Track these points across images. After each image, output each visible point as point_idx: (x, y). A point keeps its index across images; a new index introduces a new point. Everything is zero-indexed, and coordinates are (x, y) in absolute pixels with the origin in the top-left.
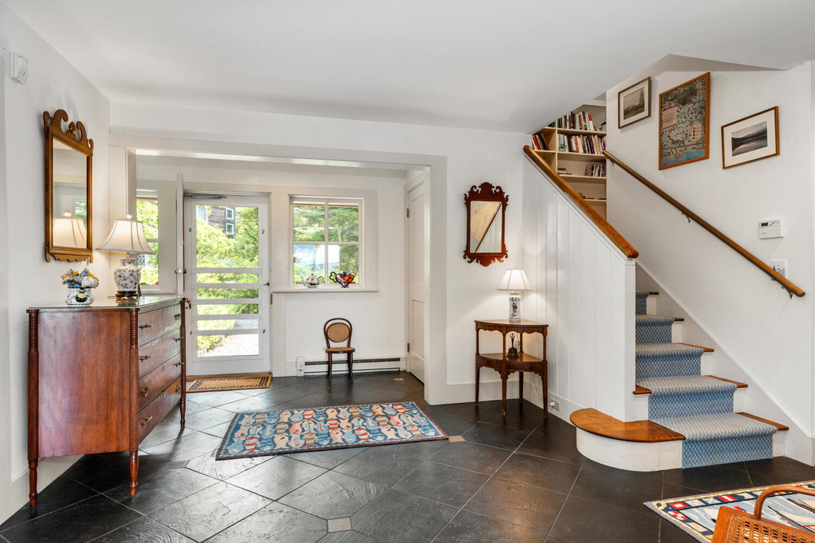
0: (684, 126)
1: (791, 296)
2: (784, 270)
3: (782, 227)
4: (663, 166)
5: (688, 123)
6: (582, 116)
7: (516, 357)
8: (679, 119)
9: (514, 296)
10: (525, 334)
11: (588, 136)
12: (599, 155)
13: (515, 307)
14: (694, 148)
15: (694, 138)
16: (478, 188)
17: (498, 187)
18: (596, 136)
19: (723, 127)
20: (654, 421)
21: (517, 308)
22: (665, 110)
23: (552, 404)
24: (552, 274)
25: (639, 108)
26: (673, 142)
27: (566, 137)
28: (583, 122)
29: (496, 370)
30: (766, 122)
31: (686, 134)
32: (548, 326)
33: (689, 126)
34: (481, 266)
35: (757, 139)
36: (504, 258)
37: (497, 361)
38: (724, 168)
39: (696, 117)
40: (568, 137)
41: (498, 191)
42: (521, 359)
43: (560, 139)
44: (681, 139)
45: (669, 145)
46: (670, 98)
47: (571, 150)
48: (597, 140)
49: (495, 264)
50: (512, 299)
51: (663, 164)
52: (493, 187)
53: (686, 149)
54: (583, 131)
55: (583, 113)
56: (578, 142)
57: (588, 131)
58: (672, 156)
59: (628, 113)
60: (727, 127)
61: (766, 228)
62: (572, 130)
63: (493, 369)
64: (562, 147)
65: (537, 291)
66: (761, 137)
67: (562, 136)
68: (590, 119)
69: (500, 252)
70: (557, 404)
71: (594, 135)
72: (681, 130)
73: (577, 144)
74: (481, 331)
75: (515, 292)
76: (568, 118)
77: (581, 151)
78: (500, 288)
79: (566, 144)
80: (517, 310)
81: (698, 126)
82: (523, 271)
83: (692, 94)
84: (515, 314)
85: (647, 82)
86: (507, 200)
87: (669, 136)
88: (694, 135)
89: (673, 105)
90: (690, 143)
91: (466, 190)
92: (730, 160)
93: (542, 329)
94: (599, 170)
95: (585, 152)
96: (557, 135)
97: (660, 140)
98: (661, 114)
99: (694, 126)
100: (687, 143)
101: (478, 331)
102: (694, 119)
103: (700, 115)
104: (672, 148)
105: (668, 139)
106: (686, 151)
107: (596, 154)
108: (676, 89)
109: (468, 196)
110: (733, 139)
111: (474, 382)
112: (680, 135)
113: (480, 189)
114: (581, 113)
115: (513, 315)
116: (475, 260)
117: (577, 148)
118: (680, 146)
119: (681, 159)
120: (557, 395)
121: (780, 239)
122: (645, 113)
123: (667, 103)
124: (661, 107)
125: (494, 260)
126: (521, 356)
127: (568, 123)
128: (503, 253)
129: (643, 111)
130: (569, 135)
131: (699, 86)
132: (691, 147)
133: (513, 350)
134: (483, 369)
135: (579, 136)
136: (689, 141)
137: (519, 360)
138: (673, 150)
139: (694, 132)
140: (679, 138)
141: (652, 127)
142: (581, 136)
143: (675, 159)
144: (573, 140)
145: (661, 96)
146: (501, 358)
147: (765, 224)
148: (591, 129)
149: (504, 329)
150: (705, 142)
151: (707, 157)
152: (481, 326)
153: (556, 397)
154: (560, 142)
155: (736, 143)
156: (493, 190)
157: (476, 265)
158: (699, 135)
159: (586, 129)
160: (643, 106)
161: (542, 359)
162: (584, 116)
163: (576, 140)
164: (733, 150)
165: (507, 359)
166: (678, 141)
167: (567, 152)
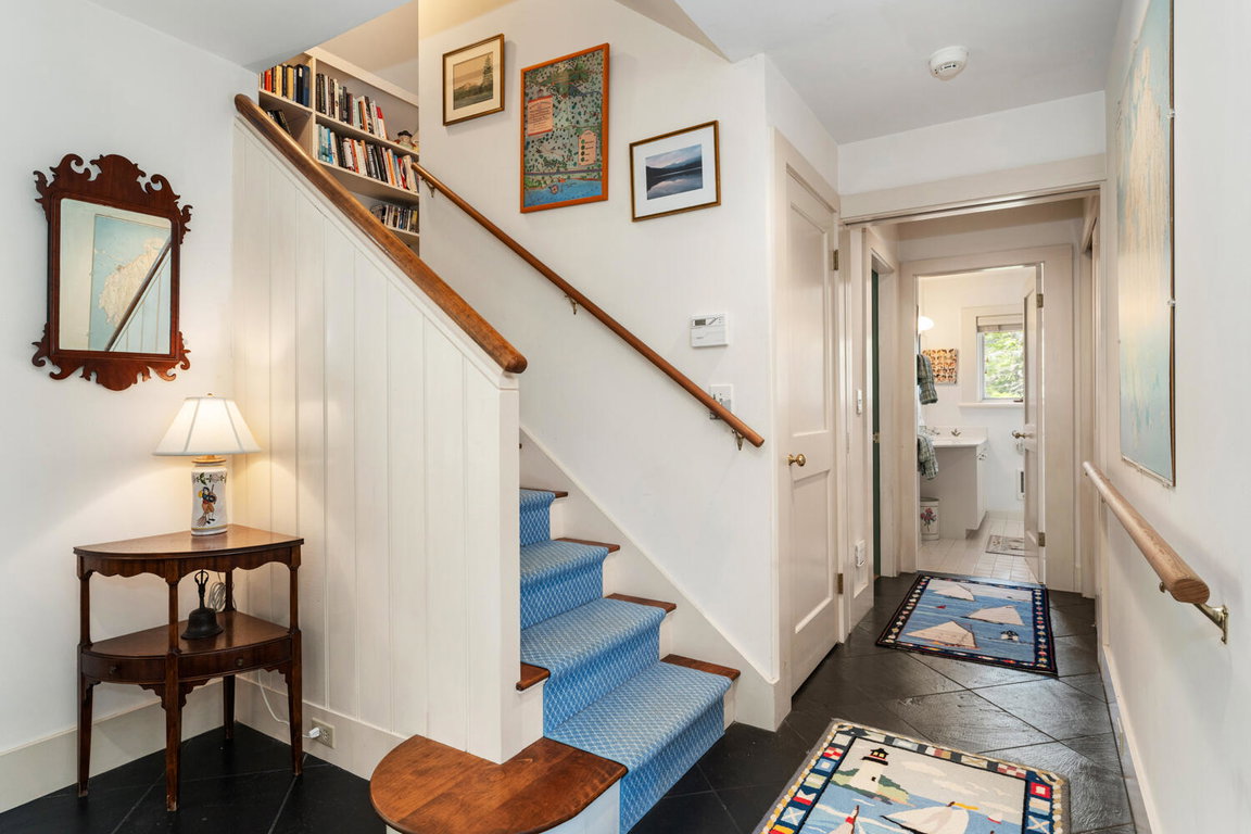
0: (565, 134)
1: (740, 446)
2: (730, 401)
3: (726, 327)
4: (526, 208)
5: (572, 131)
6: (365, 105)
7: (212, 637)
8: (556, 120)
9: (208, 470)
10: (238, 573)
11: (376, 147)
12: (395, 187)
13: (209, 499)
14: (583, 178)
15: (583, 160)
16: (87, 164)
17: (156, 178)
18: (390, 150)
19: (632, 146)
20: (556, 737)
21: (214, 499)
22: (531, 100)
23: (314, 733)
24: (311, 411)
25: (483, 92)
26: (547, 163)
27: (332, 134)
28: (366, 117)
29: (145, 687)
30: (700, 146)
31: (570, 151)
32: (301, 541)
33: (575, 137)
34: (101, 390)
35: (687, 174)
36: (177, 370)
37: (150, 661)
38: (635, 219)
39: (587, 121)
40: (337, 136)
41: (158, 187)
42: (230, 640)
43: (320, 135)
44: (561, 159)
45: (540, 166)
46: (540, 80)
47: (342, 162)
48: (391, 159)
49: (149, 387)
50: (201, 478)
51: (528, 202)
52: (144, 175)
53: (569, 178)
54: (367, 133)
55: (367, 99)
56: (357, 154)
57: (375, 136)
58: (545, 190)
59: (462, 97)
60: (640, 147)
61: (702, 329)
62: (345, 124)
63: (137, 687)
64: (325, 153)
65: (271, 452)
66: (692, 169)
67: (325, 131)
68: (380, 116)
69: (168, 352)
70: (327, 732)
71: (388, 147)
72: (560, 142)
73: (354, 155)
74: (96, 579)
75: (211, 460)
76: (337, 99)
77: (362, 172)
78: (159, 450)
79: (334, 150)
80: (215, 506)
81: (590, 137)
82: (232, 405)
83: (580, 78)
84: (210, 516)
85: (498, 42)
86: (187, 217)
87: (539, 151)
88: (583, 153)
89: (545, 93)
90: (577, 168)
91: (48, 162)
92: (645, 206)
93: (288, 552)
94: (395, 217)
95: (370, 174)
96: (315, 127)
97: (524, 156)
98: (524, 108)
99: (583, 137)
100: (570, 167)
101: (85, 578)
102: (582, 124)
103: (593, 120)
104: (544, 174)
105: (537, 155)
106: (568, 182)
107: (390, 184)
108: (552, 64)
109: (50, 179)
110: (648, 168)
111: (72, 726)
112: (557, 151)
113: (95, 172)
114: (363, 99)
115: (204, 520)
116: (80, 371)
117: (355, 162)
118: (558, 172)
119: (560, 197)
120: (327, 708)
121: (722, 350)
122: (494, 103)
123: (536, 88)
124: (525, 94)
125: (146, 374)
126: (229, 624)
127: (337, 109)
128: (175, 357)
129: (490, 97)
130: (341, 135)
131: (594, 65)
132: (578, 175)
133: (202, 616)
134: (104, 693)
135: (359, 141)
136: (575, 164)
137: (221, 645)
138: (547, 178)
139: (583, 147)
140: (557, 156)
141: (507, 131)
142: (363, 142)
143: (550, 195)
144: (347, 144)
145: (525, 73)
146: (163, 650)
147: (700, 323)
148: (380, 134)
149: (169, 566)
150: (601, 170)
151: (604, 197)
152: (93, 563)
153: (324, 715)
154: (320, 142)
155: (654, 176)
156: (143, 181)
157: (79, 387)
158: (592, 156)
159: (372, 131)
160: (490, 88)
161: (287, 624)
162: (368, 106)
163: (353, 147)
164: (649, 188)
165: (184, 646)
166: (554, 162)
167: (335, 164)
